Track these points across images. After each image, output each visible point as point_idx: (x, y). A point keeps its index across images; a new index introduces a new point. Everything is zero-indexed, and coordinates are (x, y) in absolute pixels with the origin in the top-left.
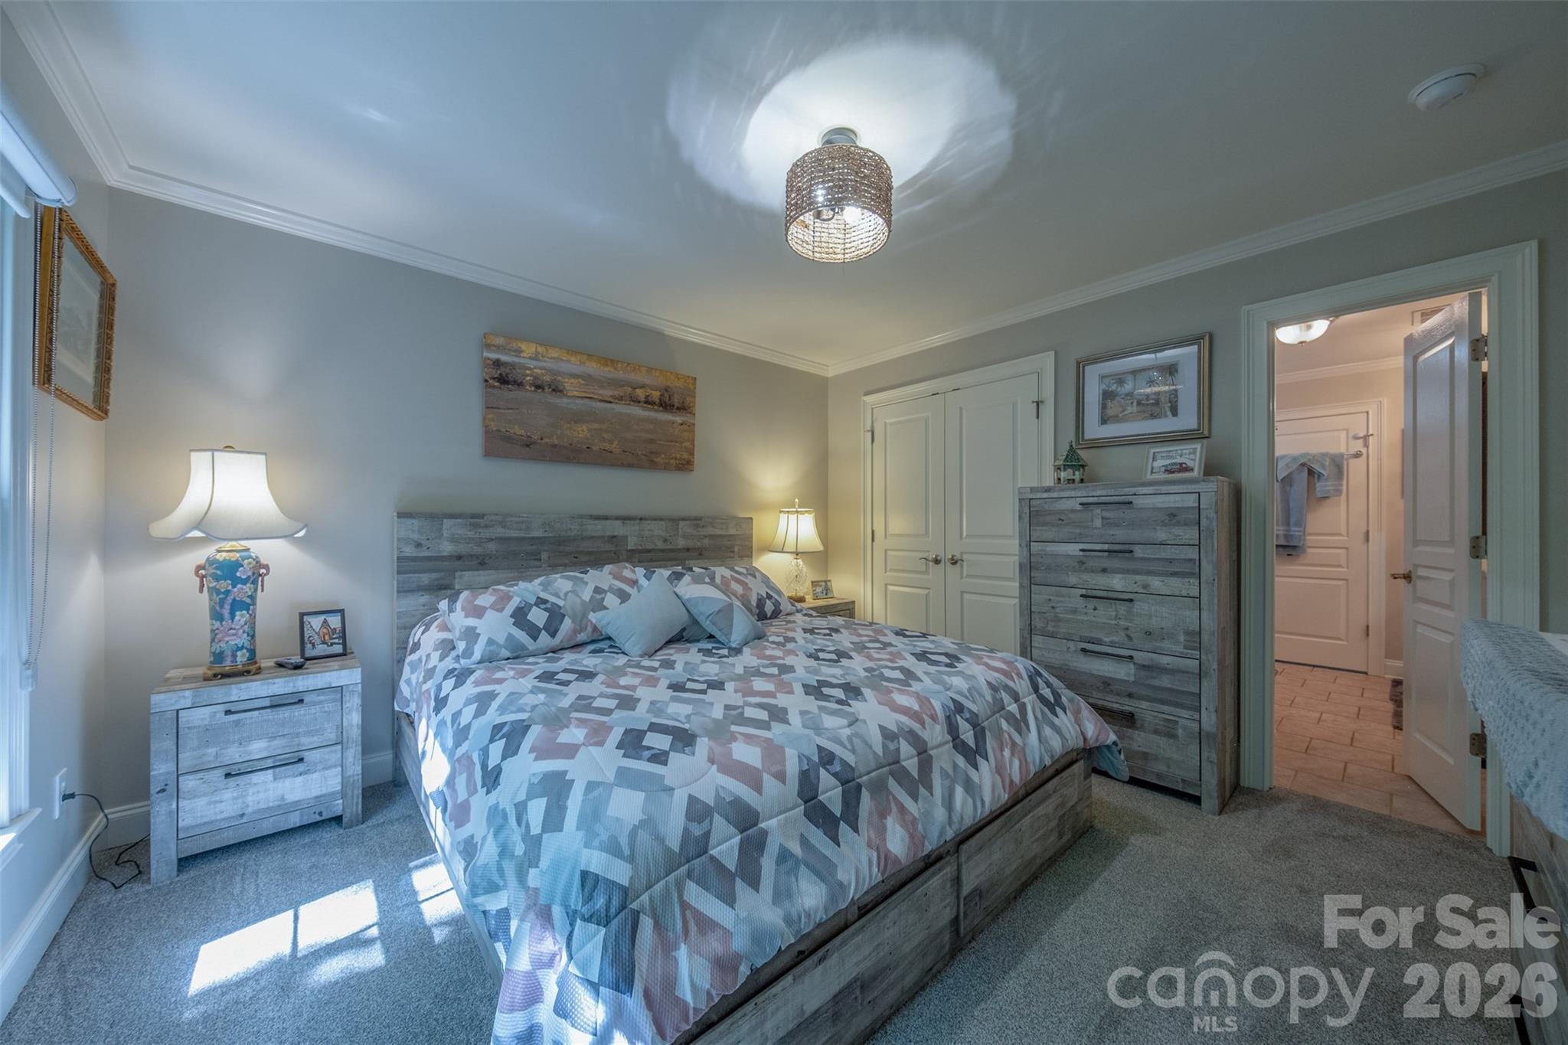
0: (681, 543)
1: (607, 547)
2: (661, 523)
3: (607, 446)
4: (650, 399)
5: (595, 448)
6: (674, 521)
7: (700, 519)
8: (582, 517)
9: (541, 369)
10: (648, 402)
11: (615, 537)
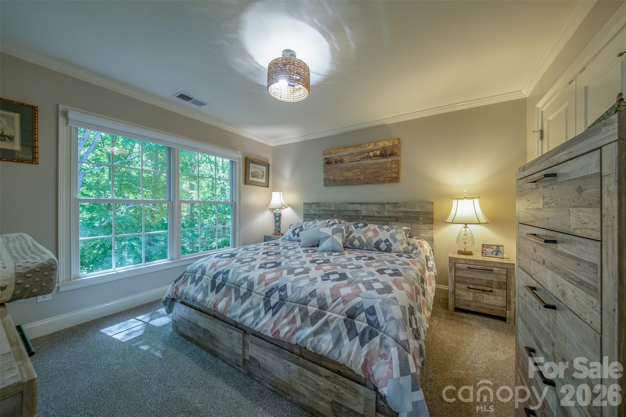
0: (386, 214)
1: (354, 214)
2: (376, 205)
3: (358, 177)
4: (376, 155)
5: (354, 179)
6: (383, 204)
7: (397, 203)
8: (346, 203)
9: (337, 156)
10: (375, 156)
11: (357, 210)
